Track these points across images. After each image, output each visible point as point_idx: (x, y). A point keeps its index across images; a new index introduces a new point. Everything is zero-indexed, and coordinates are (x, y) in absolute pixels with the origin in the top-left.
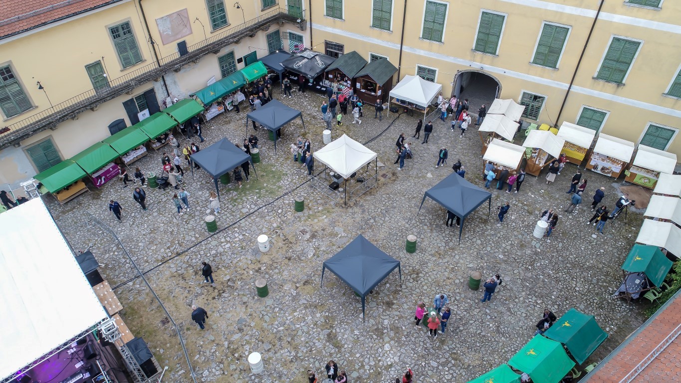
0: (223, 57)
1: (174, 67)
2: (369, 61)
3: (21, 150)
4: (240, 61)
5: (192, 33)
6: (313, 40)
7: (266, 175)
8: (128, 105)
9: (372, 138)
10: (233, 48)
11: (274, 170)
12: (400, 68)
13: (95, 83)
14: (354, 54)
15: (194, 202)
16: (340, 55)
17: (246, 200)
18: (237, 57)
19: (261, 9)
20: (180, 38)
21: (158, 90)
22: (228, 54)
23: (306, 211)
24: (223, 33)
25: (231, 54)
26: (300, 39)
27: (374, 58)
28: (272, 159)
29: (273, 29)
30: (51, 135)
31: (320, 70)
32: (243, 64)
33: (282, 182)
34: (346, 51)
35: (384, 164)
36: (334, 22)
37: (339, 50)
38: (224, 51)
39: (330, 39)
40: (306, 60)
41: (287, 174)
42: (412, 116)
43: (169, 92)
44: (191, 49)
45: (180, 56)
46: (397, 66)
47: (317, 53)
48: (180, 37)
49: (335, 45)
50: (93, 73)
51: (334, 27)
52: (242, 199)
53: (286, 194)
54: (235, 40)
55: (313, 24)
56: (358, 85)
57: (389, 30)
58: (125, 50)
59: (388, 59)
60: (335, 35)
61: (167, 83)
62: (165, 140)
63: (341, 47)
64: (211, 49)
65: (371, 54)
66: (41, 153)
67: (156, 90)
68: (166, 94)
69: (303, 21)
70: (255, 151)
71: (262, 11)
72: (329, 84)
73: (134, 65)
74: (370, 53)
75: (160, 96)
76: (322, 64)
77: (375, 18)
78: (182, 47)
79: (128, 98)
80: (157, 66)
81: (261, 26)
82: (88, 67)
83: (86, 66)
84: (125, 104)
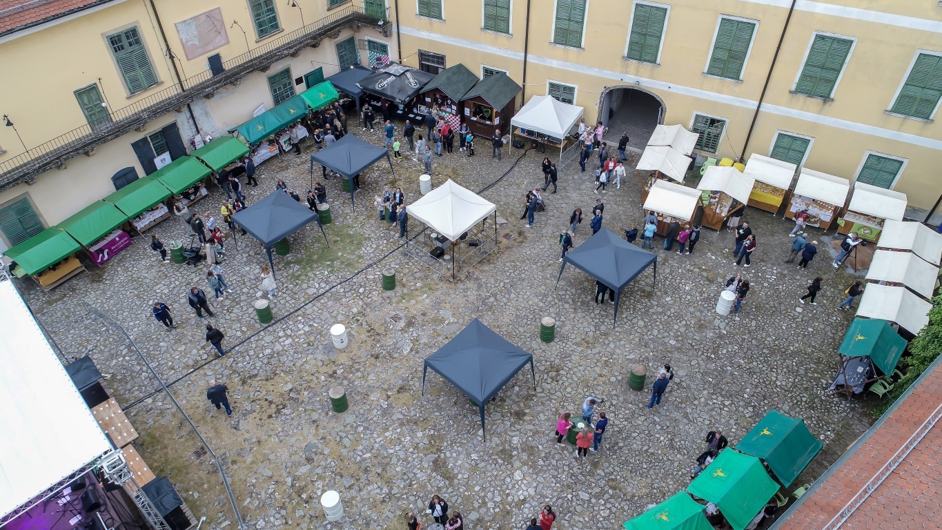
0: (275, 76)
1: (204, 92)
2: (482, 78)
4: (299, 81)
5: (228, 43)
6: (402, 50)
7: (341, 241)
8: (139, 147)
9: (489, 184)
10: (288, 63)
11: (351, 233)
12: (524, 86)
13: (90, 115)
14: (460, 68)
15: (239, 281)
16: (440, 70)
17: (313, 276)
18: (295, 74)
19: (326, 8)
20: (212, 50)
21: (183, 124)
22: (282, 72)
23: (398, 288)
24: (273, 42)
25: (287, 72)
26: (384, 49)
27: (488, 72)
28: (348, 217)
29: (344, 35)
30: (27, 192)
31: (412, 91)
32: (303, 85)
33: (363, 249)
34: (449, 64)
35: (507, 220)
36: (431, 24)
37: (438, 63)
38: (277, 68)
39: (426, 48)
40: (392, 78)
41: (370, 239)
42: (543, 152)
43: (199, 127)
44: (228, 64)
45: (212, 75)
46: (520, 84)
47: (408, 68)
48: (211, 48)
49: (433, 57)
50: (86, 101)
51: (431, 30)
52: (307, 276)
53: (370, 266)
54: (291, 51)
55: (401, 27)
56: (467, 111)
57: (507, 32)
58: (132, 68)
59: (507, 74)
60: (431, 42)
61: (195, 114)
62: (195, 195)
63: (441, 59)
64: (258, 65)
65: (484, 68)
66: (13, 218)
67: (179, 125)
68: (194, 130)
69: (386, 23)
70: (324, 207)
71: (329, 10)
72: (426, 111)
73: (146, 89)
74: (482, 66)
75: (186, 133)
76: (416, 83)
77: (488, 17)
78: (215, 62)
79: (138, 136)
80: (180, 91)
81: (328, 31)
82: (79, 94)
83: (75, 92)
84: (135, 146)
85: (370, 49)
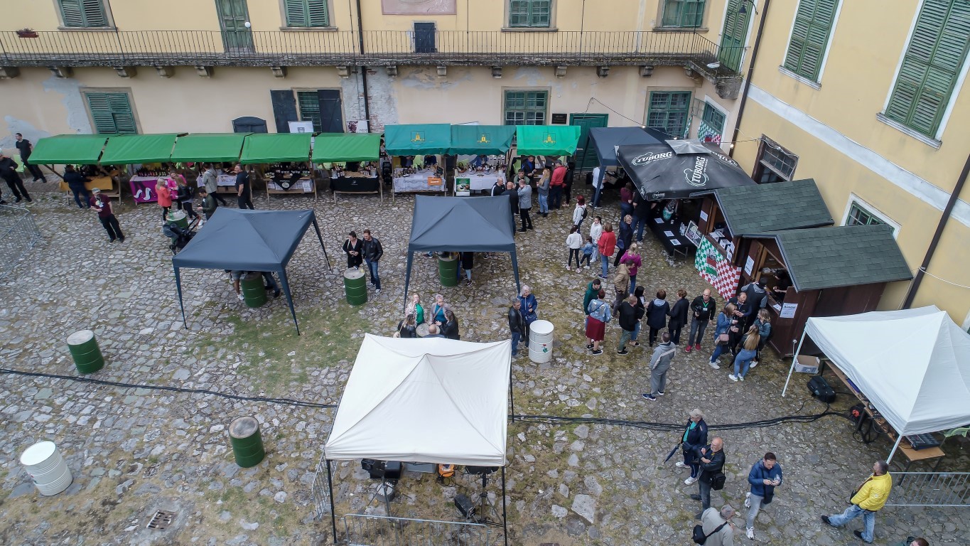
0: (520, 94)
1: (397, 67)
2: (843, 222)
3: (77, 90)
4: (559, 118)
5: (455, 13)
6: (741, 129)
7: (326, 337)
8: (282, 101)
10: (549, 84)
12: (921, 275)
13: (228, 31)
14: (809, 188)
16: (783, 185)
17: (220, 356)
18: (556, 105)
19: (652, 26)
20: (424, 14)
21: (350, 98)
22: (533, 93)
25: (542, 96)
26: (720, 122)
27: (860, 215)
29: (670, 82)
30: (129, 88)
34: (798, 175)
36: (797, 88)
37: (784, 169)
38: (527, 82)
39: (773, 136)
40: (668, 156)
44: (445, 45)
45: (414, 49)
46: (915, 266)
48: (424, 10)
51: (792, 102)
52: (216, 350)
55: (753, 88)
56: (749, 265)
57: (931, 134)
59: (896, 234)
60: (786, 125)
61: (372, 93)
63: (788, 161)
64: (496, 65)
65: (854, 202)
66: (108, 111)
67: (344, 96)
68: (363, 111)
71: (656, 30)
73: (309, 28)
74: (852, 198)
75: (351, 110)
76: (702, 180)
77: (902, 90)
78: (425, 34)
79: (283, 86)
80: (358, 51)
84: (275, 94)
85: (704, 118)
